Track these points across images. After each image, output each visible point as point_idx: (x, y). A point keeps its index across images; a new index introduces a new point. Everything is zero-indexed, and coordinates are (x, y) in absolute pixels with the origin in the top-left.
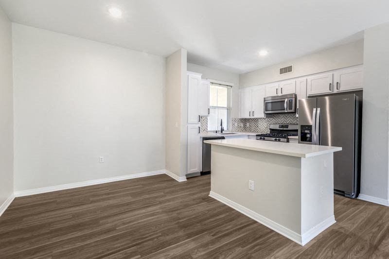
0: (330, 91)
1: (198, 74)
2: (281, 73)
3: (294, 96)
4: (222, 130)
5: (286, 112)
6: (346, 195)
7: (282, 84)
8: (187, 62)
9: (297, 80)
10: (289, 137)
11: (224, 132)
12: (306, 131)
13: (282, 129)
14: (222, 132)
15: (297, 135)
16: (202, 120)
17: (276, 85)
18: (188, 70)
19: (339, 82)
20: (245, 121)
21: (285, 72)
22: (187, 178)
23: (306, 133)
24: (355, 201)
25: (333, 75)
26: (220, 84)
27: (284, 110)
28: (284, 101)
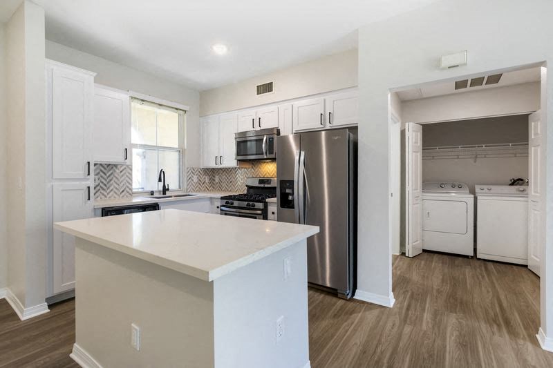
0: (322, 126)
1: (85, 71)
2: (258, 94)
3: (276, 132)
4: (165, 190)
5: (265, 157)
6: (339, 295)
7: (261, 112)
8: (47, 37)
9: (280, 106)
10: (268, 200)
11: (168, 193)
12: (288, 191)
13: (262, 185)
14: (164, 193)
15: (275, 197)
16: (117, 171)
17: (252, 114)
18: (49, 55)
19: (331, 112)
20: (211, 172)
21: (263, 93)
22: (50, 307)
23: (288, 194)
24: (351, 305)
25: (325, 100)
26: (160, 105)
27: (262, 154)
28: (263, 139)
